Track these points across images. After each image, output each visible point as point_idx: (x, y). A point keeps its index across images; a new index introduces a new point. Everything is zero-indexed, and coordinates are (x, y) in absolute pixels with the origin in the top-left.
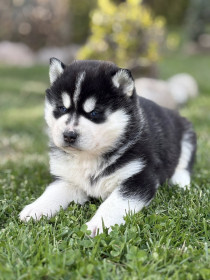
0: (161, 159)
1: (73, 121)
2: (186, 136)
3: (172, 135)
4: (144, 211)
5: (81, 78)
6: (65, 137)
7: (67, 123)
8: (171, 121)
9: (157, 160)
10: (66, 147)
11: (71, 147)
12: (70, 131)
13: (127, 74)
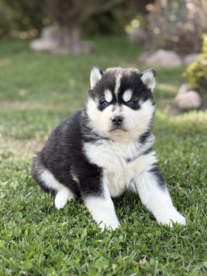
1: (118, 109)
6: (113, 121)
7: (113, 110)
10: (114, 130)
11: (119, 128)
12: (117, 116)
13: (153, 74)
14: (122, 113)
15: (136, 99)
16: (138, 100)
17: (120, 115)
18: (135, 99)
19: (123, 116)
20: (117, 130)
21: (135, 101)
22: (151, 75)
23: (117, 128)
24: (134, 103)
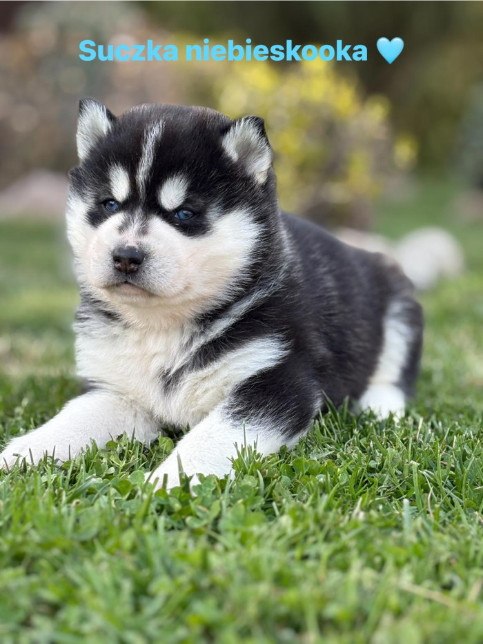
0: (331, 348)
1: (135, 226)
2: (396, 307)
3: (360, 301)
4: (283, 453)
5: (154, 133)
6: (117, 259)
7: (122, 229)
8: (361, 271)
9: (322, 350)
10: (117, 285)
11: (130, 283)
12: (128, 247)
13: (256, 130)
14: (145, 240)
15: (200, 202)
16: (206, 206)
17: (137, 247)
18: (197, 204)
19: (147, 250)
20: (126, 289)
21: (195, 209)
22: (251, 131)
23: (126, 282)
24: (194, 213)
